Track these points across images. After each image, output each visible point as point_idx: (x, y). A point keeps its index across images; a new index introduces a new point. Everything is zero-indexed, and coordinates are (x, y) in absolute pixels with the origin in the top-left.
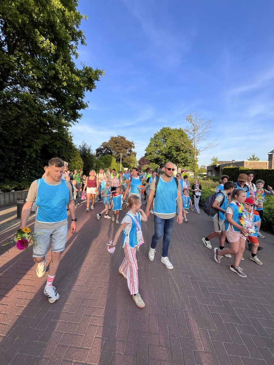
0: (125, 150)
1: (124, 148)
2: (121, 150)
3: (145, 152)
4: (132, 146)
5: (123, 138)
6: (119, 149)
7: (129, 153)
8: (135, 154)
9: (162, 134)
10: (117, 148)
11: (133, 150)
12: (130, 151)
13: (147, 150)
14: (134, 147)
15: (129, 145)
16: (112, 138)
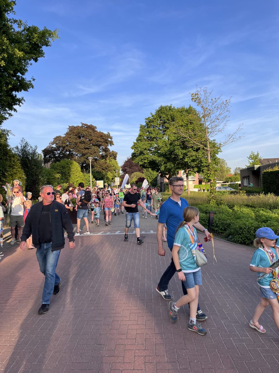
0: (96, 148)
1: (94, 145)
2: (88, 149)
3: (133, 151)
4: (108, 142)
5: (92, 128)
6: (86, 149)
7: (104, 153)
8: (114, 156)
9: (160, 117)
10: (82, 146)
11: (111, 148)
12: (106, 150)
13: (134, 147)
14: (111, 143)
15: (102, 140)
16: (72, 129)
